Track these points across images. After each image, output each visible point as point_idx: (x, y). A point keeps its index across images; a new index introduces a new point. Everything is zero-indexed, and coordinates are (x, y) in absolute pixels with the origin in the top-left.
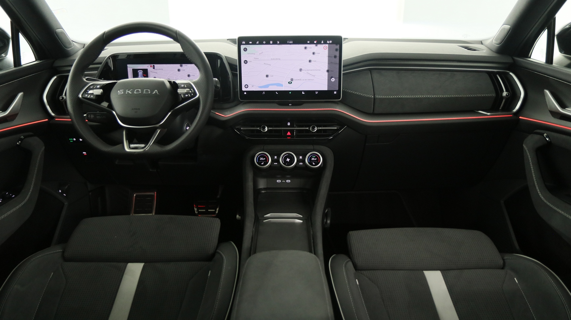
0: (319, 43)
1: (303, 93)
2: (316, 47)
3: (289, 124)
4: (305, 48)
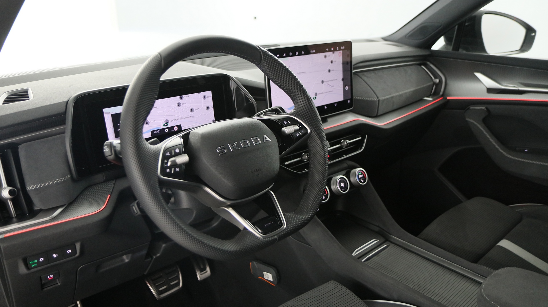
0: (335, 50)
1: (325, 108)
2: (333, 55)
4: (325, 56)
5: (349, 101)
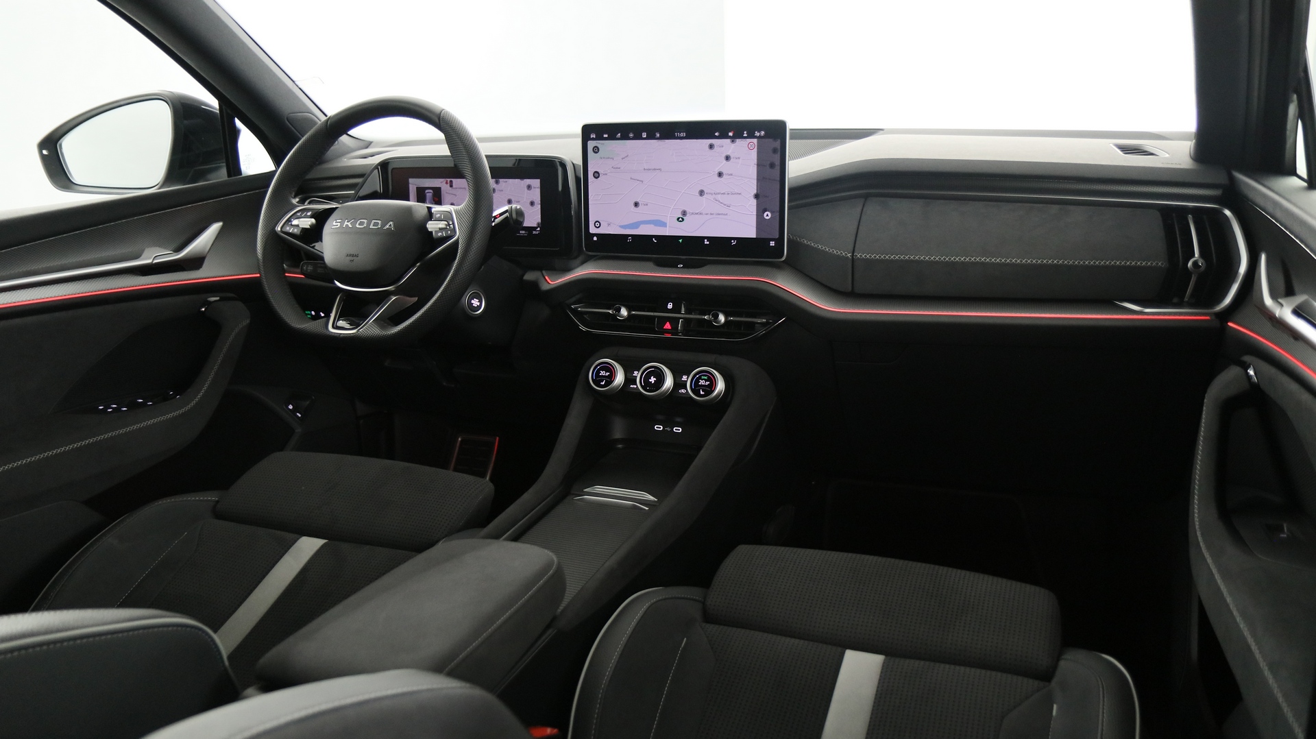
0: (738, 135)
1: (706, 243)
3: (670, 306)
4: (711, 146)
5: (772, 244)
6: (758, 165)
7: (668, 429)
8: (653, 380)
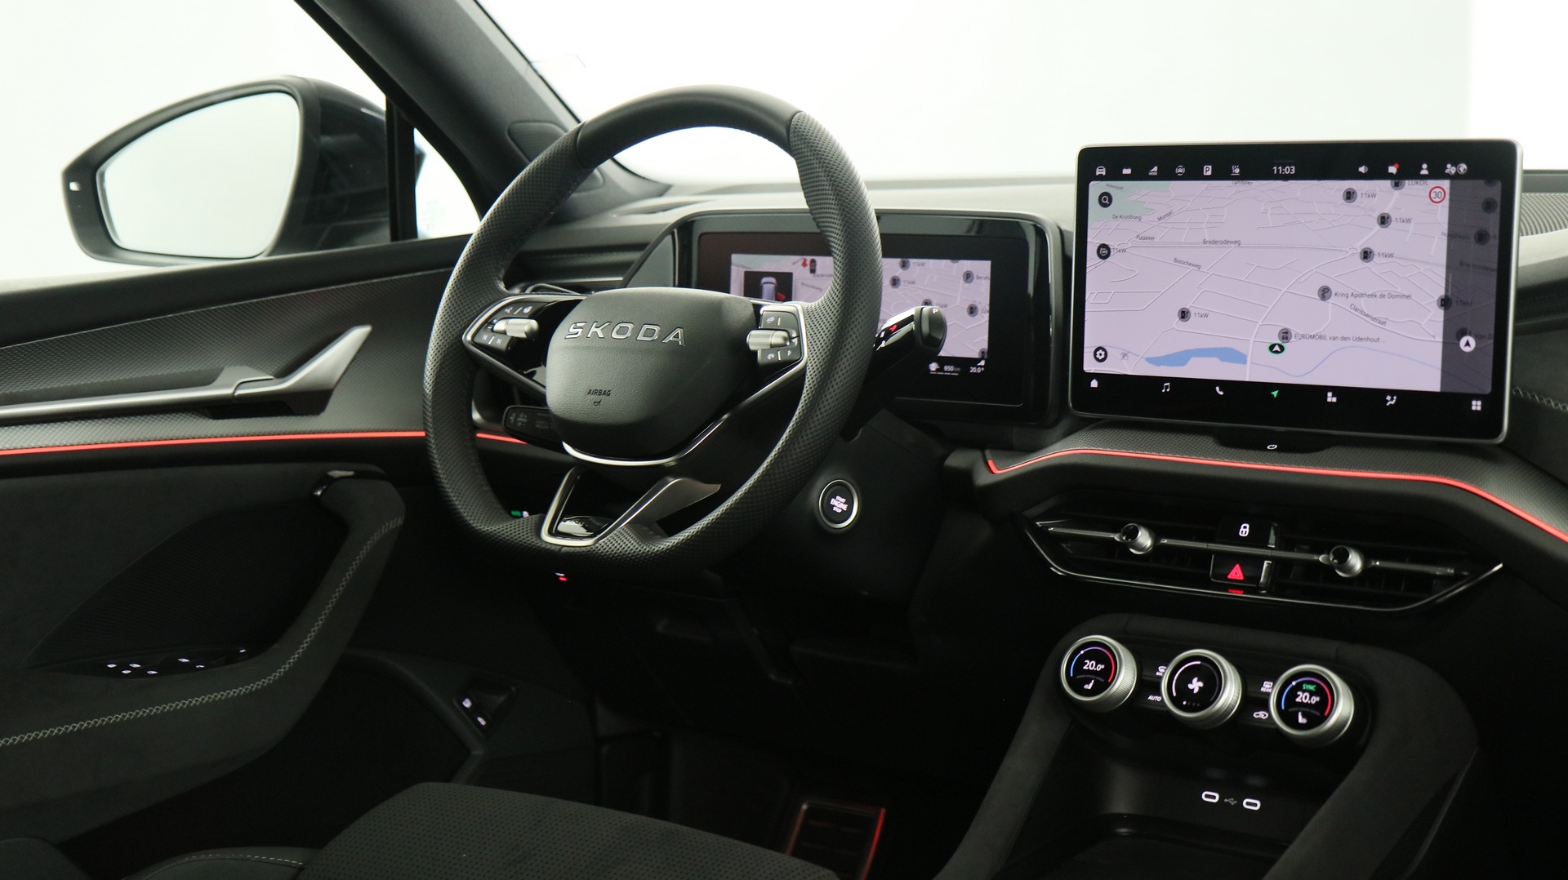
0: (1409, 172)
1: (1329, 400)
2: (1397, 193)
3: (1244, 531)
4: (1349, 195)
5: (1477, 405)
6: (1451, 236)
7: (1232, 802)
8: (1196, 685)
